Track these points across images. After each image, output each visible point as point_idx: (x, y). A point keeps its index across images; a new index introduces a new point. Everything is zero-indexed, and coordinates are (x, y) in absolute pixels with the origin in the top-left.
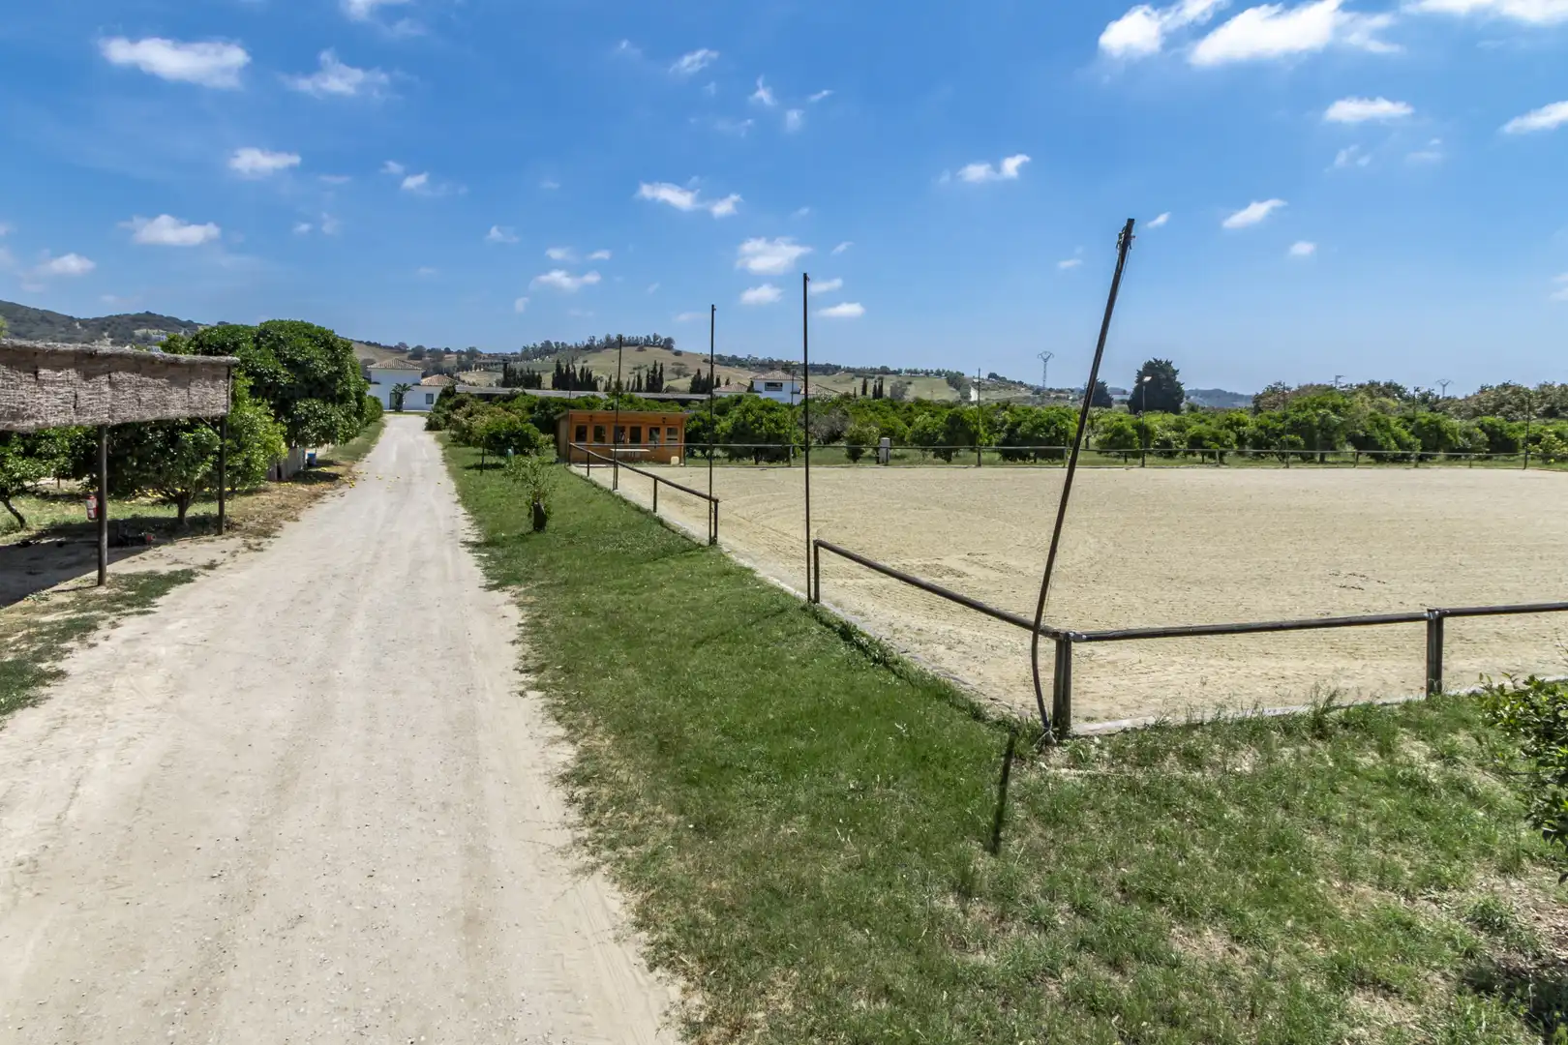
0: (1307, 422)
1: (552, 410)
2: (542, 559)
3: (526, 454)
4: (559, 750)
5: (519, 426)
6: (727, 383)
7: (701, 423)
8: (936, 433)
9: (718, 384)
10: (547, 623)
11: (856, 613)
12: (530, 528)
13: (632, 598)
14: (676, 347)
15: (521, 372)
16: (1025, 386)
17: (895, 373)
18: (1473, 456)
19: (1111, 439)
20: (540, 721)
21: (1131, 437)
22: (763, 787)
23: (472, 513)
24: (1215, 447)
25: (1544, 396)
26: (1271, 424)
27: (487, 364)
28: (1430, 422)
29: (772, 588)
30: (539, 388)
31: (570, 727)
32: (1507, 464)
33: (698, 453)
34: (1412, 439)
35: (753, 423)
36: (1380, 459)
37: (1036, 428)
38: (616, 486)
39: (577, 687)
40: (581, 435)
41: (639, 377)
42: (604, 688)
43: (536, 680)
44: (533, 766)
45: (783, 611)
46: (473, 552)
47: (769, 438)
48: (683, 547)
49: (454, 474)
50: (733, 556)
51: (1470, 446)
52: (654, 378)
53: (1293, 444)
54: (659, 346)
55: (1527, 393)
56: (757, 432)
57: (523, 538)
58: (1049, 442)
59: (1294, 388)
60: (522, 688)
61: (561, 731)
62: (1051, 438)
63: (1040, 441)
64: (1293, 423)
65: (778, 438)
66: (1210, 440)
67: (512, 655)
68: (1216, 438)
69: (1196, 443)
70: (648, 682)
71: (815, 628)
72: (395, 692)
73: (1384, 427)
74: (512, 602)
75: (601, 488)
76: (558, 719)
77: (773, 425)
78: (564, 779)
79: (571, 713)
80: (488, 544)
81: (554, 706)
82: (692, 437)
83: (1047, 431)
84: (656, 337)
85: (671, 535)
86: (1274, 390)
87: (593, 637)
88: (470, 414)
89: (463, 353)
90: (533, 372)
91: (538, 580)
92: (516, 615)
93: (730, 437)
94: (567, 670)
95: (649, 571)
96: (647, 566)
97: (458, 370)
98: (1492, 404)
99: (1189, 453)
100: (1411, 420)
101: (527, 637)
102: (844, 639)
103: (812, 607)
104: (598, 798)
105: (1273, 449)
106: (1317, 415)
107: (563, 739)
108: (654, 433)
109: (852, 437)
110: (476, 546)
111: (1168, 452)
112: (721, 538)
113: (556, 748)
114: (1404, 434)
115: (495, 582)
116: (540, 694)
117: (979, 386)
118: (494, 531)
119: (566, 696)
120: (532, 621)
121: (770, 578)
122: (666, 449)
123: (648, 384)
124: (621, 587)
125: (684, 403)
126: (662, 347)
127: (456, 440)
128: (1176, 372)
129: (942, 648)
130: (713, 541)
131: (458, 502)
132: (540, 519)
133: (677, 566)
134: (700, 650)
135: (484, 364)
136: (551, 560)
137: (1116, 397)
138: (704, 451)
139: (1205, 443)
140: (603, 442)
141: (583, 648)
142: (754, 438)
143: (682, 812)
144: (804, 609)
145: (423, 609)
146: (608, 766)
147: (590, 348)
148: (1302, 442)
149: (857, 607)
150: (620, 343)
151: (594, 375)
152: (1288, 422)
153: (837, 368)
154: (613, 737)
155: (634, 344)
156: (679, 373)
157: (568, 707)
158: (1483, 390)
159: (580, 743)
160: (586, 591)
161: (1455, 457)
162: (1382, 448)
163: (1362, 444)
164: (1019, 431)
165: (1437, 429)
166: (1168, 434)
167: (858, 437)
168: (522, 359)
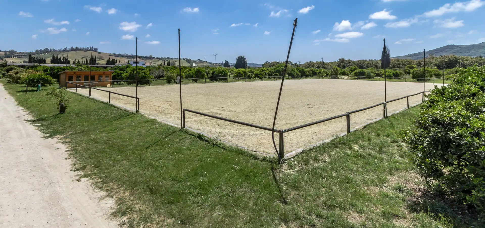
0: (279, 70)
1: (56, 71)
2: (68, 124)
3: (46, 86)
4: (106, 202)
5: (43, 77)
6: (119, 62)
8: (193, 75)
9: (116, 62)
10: (79, 148)
11: (198, 130)
12: (58, 112)
13: (114, 134)
14: (99, 51)
15: (37, 58)
16: (207, 62)
17: (171, 59)
18: (310, 76)
19: (238, 75)
20: (91, 191)
21: (242, 75)
22: (199, 198)
23: (27, 109)
24: (261, 76)
25: (317, 64)
26: (272, 71)
27: (20, 55)
28: (302, 69)
29: (165, 125)
30: (45, 63)
31: (107, 190)
32: (316, 78)
33: (115, 83)
35: (136, 73)
36: (293, 78)
37: (219, 73)
38: (90, 95)
39: (104, 173)
40: (71, 78)
41: (87, 60)
42: (116, 171)
43: (83, 173)
44: (96, 212)
45: (174, 132)
46: (32, 124)
47: (142, 78)
48: (125, 114)
49: (13, 95)
50: (146, 115)
51: (309, 74)
52: (92, 60)
53: (277, 75)
55: (314, 63)
57: (55, 116)
58: (223, 76)
59: (270, 62)
60: (78, 178)
61: (103, 193)
63: (220, 76)
64: (276, 70)
65: (145, 78)
66: (260, 74)
67: (67, 165)
68: (261, 74)
69: (257, 75)
70: (134, 165)
71: (189, 137)
72: (10, 193)
73: (293, 70)
74: (60, 142)
75: (83, 96)
76: (100, 188)
77: (143, 74)
78: (115, 215)
79: (105, 184)
80: (39, 120)
81: (96, 183)
82: (114, 78)
83: (222, 73)
85: (120, 111)
86: (266, 63)
87: (102, 151)
88: (17, 73)
89: (7, 52)
90: (42, 58)
91: (68, 132)
92: (63, 148)
93: (128, 78)
94: (96, 166)
95: (117, 124)
96: (115, 122)
97: (5, 58)
98: (308, 65)
99: (255, 78)
100: (298, 69)
101: (72, 156)
102: (200, 139)
103: (183, 130)
104: (134, 220)
105: (272, 76)
106: (281, 68)
107: (106, 196)
108: (100, 77)
109: (168, 77)
110: (33, 122)
111: (250, 78)
112: (140, 110)
113: (104, 202)
114: (297, 72)
115: (48, 135)
116: (87, 179)
117: (195, 62)
118: (40, 115)
119: (100, 178)
120: (73, 149)
121: (163, 121)
122: (105, 82)
123: (90, 62)
124: (107, 131)
125: (105, 68)
126: (94, 51)
127: (9, 82)
128: (245, 59)
129: (230, 138)
130: (138, 111)
131: (17, 105)
132: (62, 109)
133: (127, 121)
134: (149, 150)
135: (17, 55)
136: (72, 124)
137: (231, 65)
138: (117, 82)
139: (259, 75)
140: (80, 80)
141: (100, 156)
142: (137, 78)
143: (173, 217)
144: (180, 130)
145: (13, 151)
146: (132, 204)
147: (64, 51)
148: (278, 74)
149: (197, 128)
150: (77, 49)
151: (69, 59)
152: (275, 70)
153: (154, 58)
154: (129, 191)
155: (81, 50)
156: (100, 59)
157: (103, 182)
158: (306, 63)
159: (114, 197)
160: (92, 134)
161: (307, 77)
162: (294, 75)
163: (290, 74)
164: (215, 74)
165: (303, 71)
166: (249, 73)
167: (170, 76)
168: (36, 54)
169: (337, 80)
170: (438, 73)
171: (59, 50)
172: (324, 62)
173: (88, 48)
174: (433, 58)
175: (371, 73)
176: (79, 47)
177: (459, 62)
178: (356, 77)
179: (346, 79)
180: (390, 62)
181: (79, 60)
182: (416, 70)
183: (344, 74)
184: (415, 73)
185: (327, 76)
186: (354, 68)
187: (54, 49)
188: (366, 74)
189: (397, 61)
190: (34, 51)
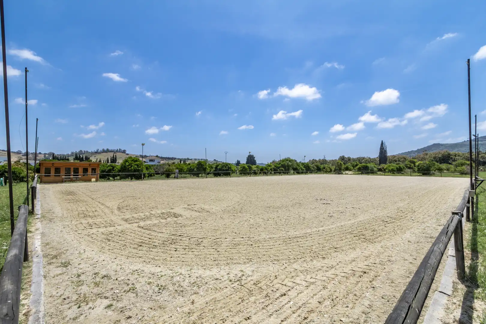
7: (111, 168)
14: (127, 152)
17: (190, 159)
18: (314, 172)
19: (242, 169)
21: (247, 169)
24: (266, 171)
26: (277, 165)
28: (307, 164)
32: (320, 173)
34: (304, 168)
35: (128, 166)
36: (298, 173)
37: (222, 167)
40: (48, 172)
41: (108, 159)
47: (135, 171)
51: (314, 170)
53: (282, 170)
54: (121, 152)
56: (130, 169)
58: (227, 170)
62: (227, 169)
63: (224, 170)
64: (281, 165)
65: (138, 171)
66: (265, 169)
69: (262, 170)
73: (299, 165)
77: (136, 166)
83: (226, 167)
84: (120, 149)
89: (47, 154)
99: (260, 173)
105: (278, 172)
106: (286, 163)
109: (166, 170)
111: (255, 173)
114: (302, 167)
122: (90, 176)
123: (111, 161)
126: (122, 152)
128: (254, 158)
137: (241, 163)
142: (129, 171)
147: (97, 153)
148: (284, 170)
155: (111, 151)
161: (311, 172)
162: (299, 170)
163: (295, 169)
164: (218, 167)
165: (308, 166)
166: (255, 169)
167: (169, 170)
168: (72, 156)
169: (341, 175)
170: (440, 167)
171: (92, 151)
172: (326, 160)
173: (117, 149)
174: (427, 154)
175: (374, 168)
176: (110, 149)
177: (452, 158)
178: (360, 173)
179: (350, 174)
180: (387, 159)
181: (100, 159)
182: (421, 163)
183: (347, 169)
184: (421, 166)
185: (331, 172)
186: (356, 164)
187: (88, 151)
188: (370, 169)
189: (394, 158)
190: (70, 154)
